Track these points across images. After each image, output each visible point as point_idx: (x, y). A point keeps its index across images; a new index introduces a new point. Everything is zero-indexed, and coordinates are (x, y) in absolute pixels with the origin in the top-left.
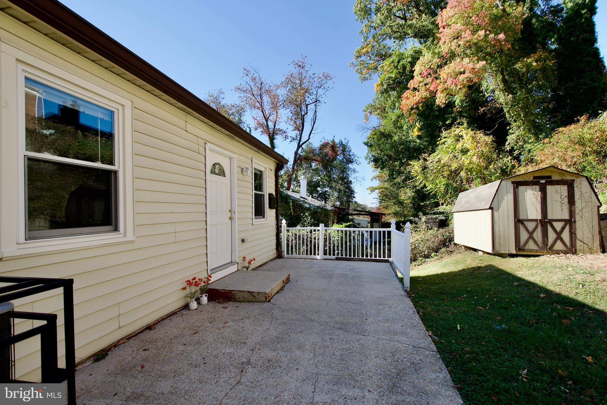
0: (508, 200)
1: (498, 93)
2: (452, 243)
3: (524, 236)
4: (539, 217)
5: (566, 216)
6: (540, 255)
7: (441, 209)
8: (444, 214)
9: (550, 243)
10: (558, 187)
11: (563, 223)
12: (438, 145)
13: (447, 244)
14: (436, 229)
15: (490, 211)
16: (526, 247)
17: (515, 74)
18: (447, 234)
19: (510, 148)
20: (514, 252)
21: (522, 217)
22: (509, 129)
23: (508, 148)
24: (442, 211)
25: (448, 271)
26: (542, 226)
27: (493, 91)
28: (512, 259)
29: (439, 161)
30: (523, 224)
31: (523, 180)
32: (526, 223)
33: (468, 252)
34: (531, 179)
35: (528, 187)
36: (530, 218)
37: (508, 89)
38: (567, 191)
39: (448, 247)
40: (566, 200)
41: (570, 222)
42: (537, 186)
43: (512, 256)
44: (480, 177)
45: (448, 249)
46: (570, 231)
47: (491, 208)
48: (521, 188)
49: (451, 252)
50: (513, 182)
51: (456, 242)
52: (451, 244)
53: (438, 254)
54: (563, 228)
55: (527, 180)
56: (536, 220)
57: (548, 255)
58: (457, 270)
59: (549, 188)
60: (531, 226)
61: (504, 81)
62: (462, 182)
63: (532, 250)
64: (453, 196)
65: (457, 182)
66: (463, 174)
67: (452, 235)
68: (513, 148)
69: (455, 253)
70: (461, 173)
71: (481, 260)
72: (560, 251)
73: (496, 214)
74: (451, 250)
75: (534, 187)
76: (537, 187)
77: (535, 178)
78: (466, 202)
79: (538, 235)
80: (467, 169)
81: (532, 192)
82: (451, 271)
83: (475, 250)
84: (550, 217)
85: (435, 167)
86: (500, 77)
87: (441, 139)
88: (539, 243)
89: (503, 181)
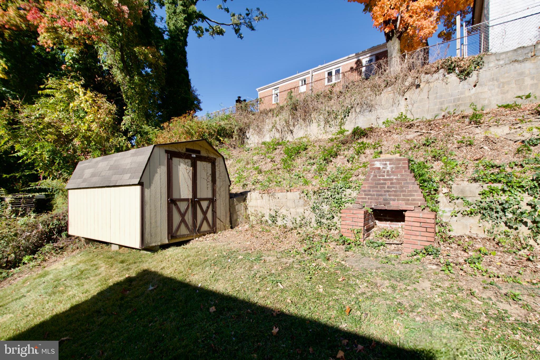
0: (161, 174)
1: (116, 70)
2: (63, 234)
3: (177, 218)
4: (190, 197)
5: (210, 196)
6: (190, 240)
7: (44, 184)
8: (47, 191)
9: (198, 226)
10: (204, 163)
11: (208, 202)
12: (39, 96)
13: (55, 237)
14: (33, 215)
15: (139, 188)
16: (178, 234)
17: (134, 56)
18: (55, 222)
20: (167, 242)
21: (175, 196)
22: (126, 110)
23: (123, 128)
24: (44, 187)
26: (192, 206)
27: (111, 67)
28: (164, 251)
29: (42, 117)
30: (176, 205)
31: (177, 151)
32: (178, 203)
33: (91, 247)
34: (184, 151)
35: (181, 160)
36: (182, 197)
37: (126, 70)
38: (211, 169)
39: (55, 241)
40: (210, 178)
41: (212, 201)
42: (189, 160)
43: (164, 247)
44: (100, 149)
45: (56, 245)
46: (212, 210)
47: (140, 184)
48: (175, 160)
49: (62, 248)
50: (167, 152)
51: (70, 233)
52: (61, 236)
53: (36, 256)
54: (208, 208)
55: (181, 151)
56: (187, 200)
57: (197, 239)
59: (199, 164)
60: (183, 206)
61: (122, 59)
62: (75, 151)
63: (183, 236)
64: (62, 168)
65: (68, 150)
66: (77, 142)
67: (63, 222)
69: (70, 249)
70: (76, 139)
71: (122, 262)
72: (206, 232)
73: (147, 191)
74: (61, 246)
75: (187, 160)
76: (189, 161)
77: (188, 150)
78: (93, 175)
79: (189, 217)
80: (84, 137)
81: (185, 166)
83: (107, 243)
84: (199, 196)
85: (33, 124)
86: (118, 53)
87: (44, 89)
88: (189, 226)
89: (154, 150)
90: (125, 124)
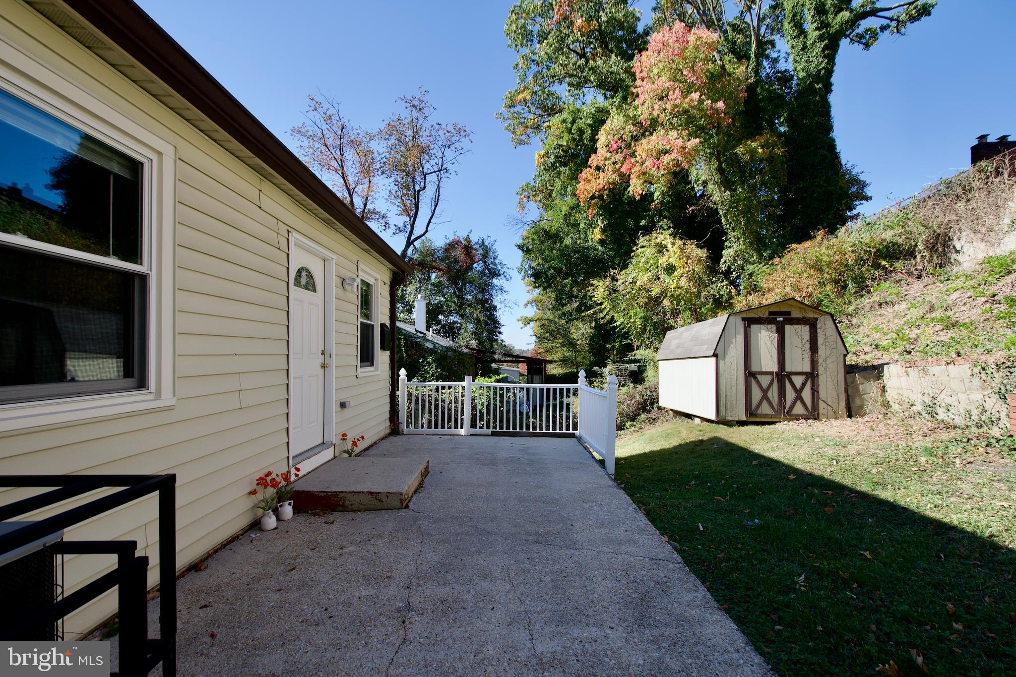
0: (738, 342)
1: (712, 186)
2: (655, 406)
3: (757, 395)
4: (775, 369)
5: (807, 368)
6: (776, 422)
7: (640, 354)
8: (640, 362)
9: (788, 406)
10: (798, 327)
11: (804, 377)
12: (632, 258)
13: (648, 408)
14: (632, 385)
15: (714, 359)
16: (759, 412)
17: (734, 160)
18: (649, 393)
19: (726, 268)
20: (744, 418)
21: (754, 368)
22: (726, 241)
23: (723, 268)
24: (638, 357)
25: (659, 449)
26: (778, 381)
27: (705, 183)
28: (741, 428)
29: (634, 282)
30: (755, 378)
31: (756, 316)
32: (759, 377)
33: (679, 420)
34: (766, 315)
35: (762, 326)
36: (764, 370)
37: (726, 184)
38: (808, 334)
39: (649, 412)
40: (808, 346)
41: (812, 376)
42: (773, 325)
43: (742, 423)
44: (690, 309)
45: (649, 416)
46: (812, 389)
47: (715, 355)
48: (754, 328)
49: (654, 419)
50: (744, 319)
51: (661, 404)
52: (653, 408)
53: (635, 423)
54: (804, 385)
55: (762, 316)
56: (771, 373)
57: (786, 422)
58: (671, 446)
59: (788, 328)
60: (765, 381)
61: (720, 170)
62: (665, 315)
63: (766, 415)
64: (653, 336)
65: (658, 314)
66: (666, 303)
67: (655, 394)
68: (729, 268)
69: (660, 421)
70: (665, 301)
71: (700, 431)
72: (800, 415)
73: (721, 363)
74: (654, 417)
75: (769, 326)
76: (773, 327)
77: (771, 313)
78: (678, 346)
79: (774, 394)
80: (672, 296)
81: (768, 333)
82: (663, 447)
83: (689, 416)
84: (788, 368)
85: (628, 290)
86: (715, 164)
87: (637, 249)
88: (774, 405)
89: (731, 317)
90: (725, 262)
